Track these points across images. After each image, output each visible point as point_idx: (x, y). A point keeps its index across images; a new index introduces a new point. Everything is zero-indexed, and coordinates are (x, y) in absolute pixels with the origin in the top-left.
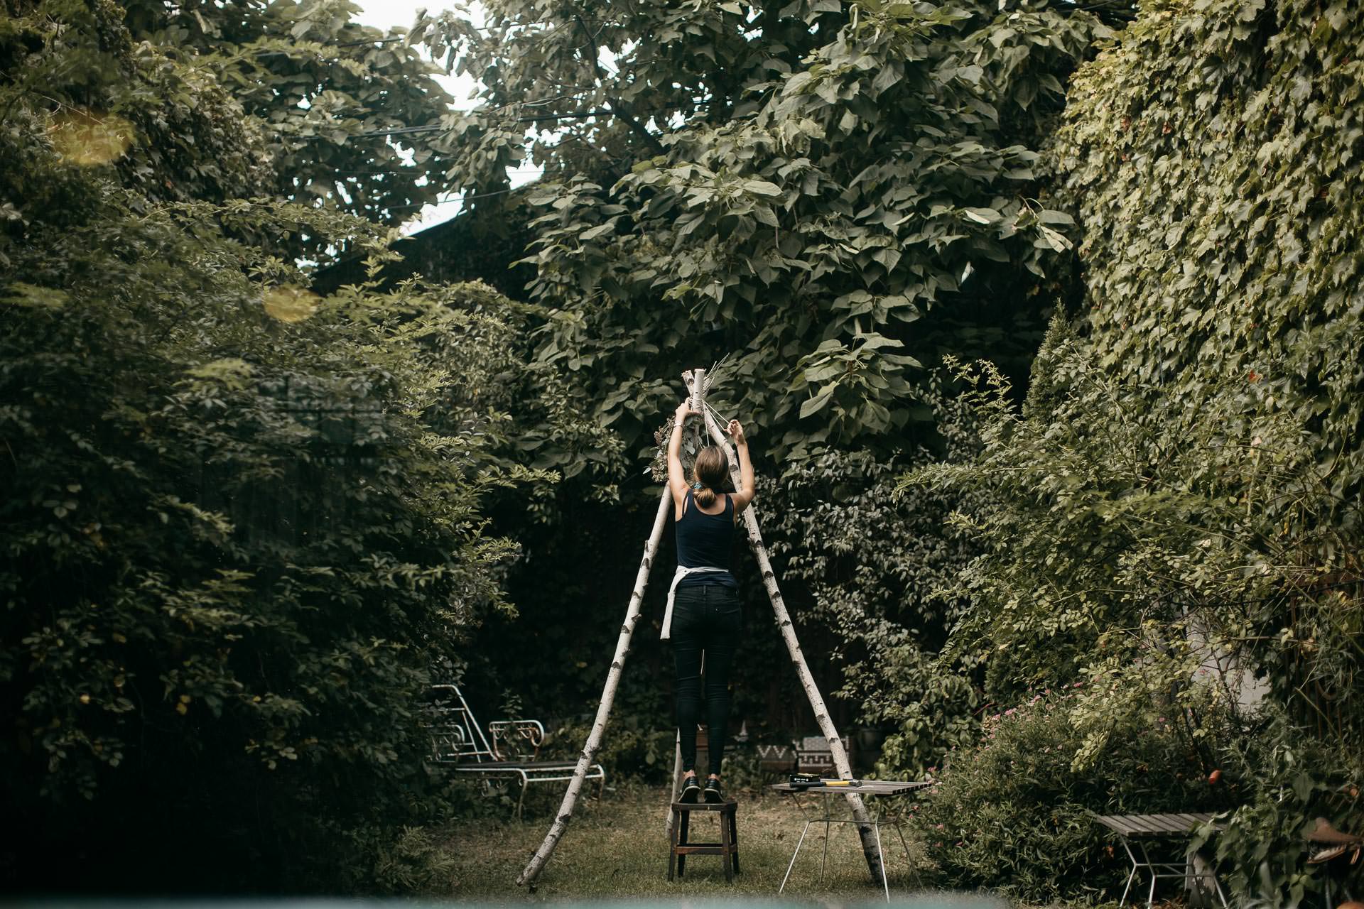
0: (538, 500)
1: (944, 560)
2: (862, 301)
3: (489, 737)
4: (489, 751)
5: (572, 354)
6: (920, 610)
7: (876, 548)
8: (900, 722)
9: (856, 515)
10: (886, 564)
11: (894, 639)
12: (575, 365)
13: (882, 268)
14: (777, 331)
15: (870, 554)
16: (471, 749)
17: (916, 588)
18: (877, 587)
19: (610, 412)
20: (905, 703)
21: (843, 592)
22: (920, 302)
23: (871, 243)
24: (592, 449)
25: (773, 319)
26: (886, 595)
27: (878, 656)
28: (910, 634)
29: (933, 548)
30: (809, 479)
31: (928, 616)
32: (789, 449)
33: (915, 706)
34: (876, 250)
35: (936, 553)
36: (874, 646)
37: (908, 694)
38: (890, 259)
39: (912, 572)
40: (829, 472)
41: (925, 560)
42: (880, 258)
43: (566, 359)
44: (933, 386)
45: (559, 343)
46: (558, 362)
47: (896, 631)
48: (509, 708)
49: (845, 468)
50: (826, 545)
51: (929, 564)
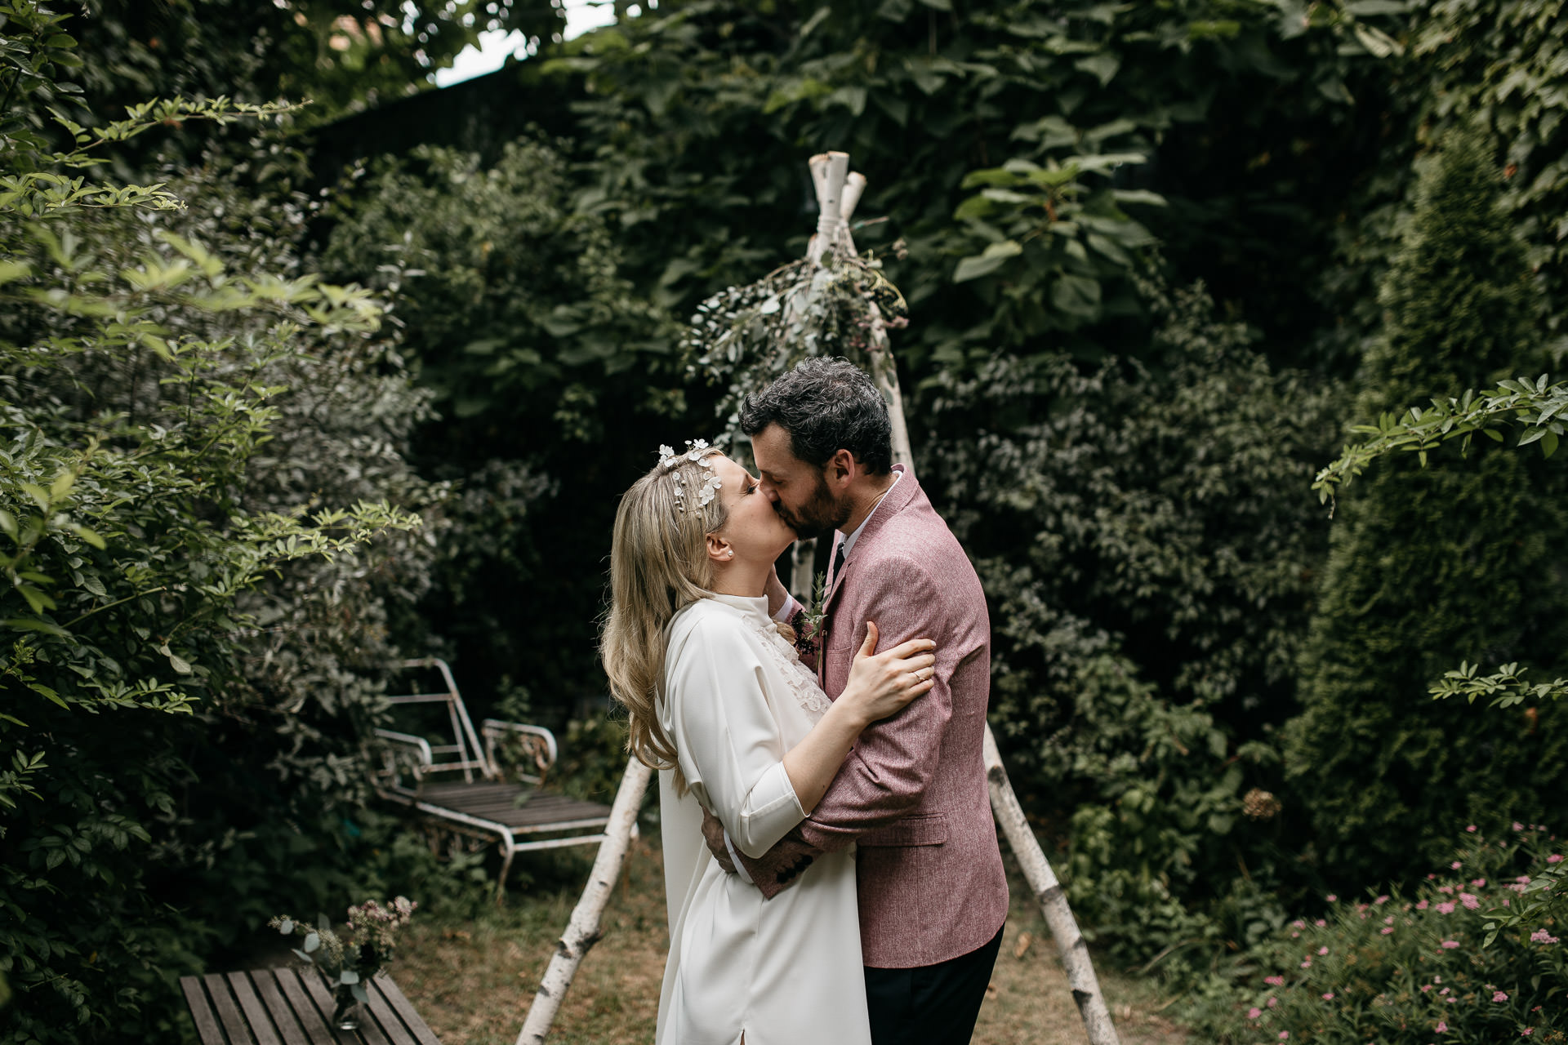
0: (570, 407)
1: (1170, 529)
2: (1057, 131)
3: (482, 740)
4: (481, 762)
5: (624, 205)
6: (1126, 603)
7: (1066, 507)
8: (1103, 786)
9: (1042, 455)
10: (1081, 531)
11: (1086, 645)
12: (629, 219)
13: (1091, 79)
14: (914, 185)
15: (1058, 515)
16: (456, 757)
17: (1131, 573)
18: (1059, 566)
19: (674, 288)
20: (1111, 754)
21: (1007, 568)
22: (1147, 133)
23: (1074, 47)
24: (648, 338)
25: (908, 171)
26: (1075, 576)
27: (1063, 672)
28: (1112, 640)
29: (1152, 511)
30: (965, 398)
31: (1140, 614)
32: (931, 349)
33: (1126, 761)
34: (1082, 56)
35: (1159, 518)
36: (1057, 658)
37: (1114, 740)
38: (1104, 69)
39: (1125, 548)
40: (997, 389)
41: (1142, 528)
42: (1089, 65)
43: (618, 212)
44: (1152, 269)
45: (610, 189)
46: (606, 214)
47: (1087, 633)
48: (509, 705)
49: (1023, 381)
50: (984, 495)
51: (1148, 534)
